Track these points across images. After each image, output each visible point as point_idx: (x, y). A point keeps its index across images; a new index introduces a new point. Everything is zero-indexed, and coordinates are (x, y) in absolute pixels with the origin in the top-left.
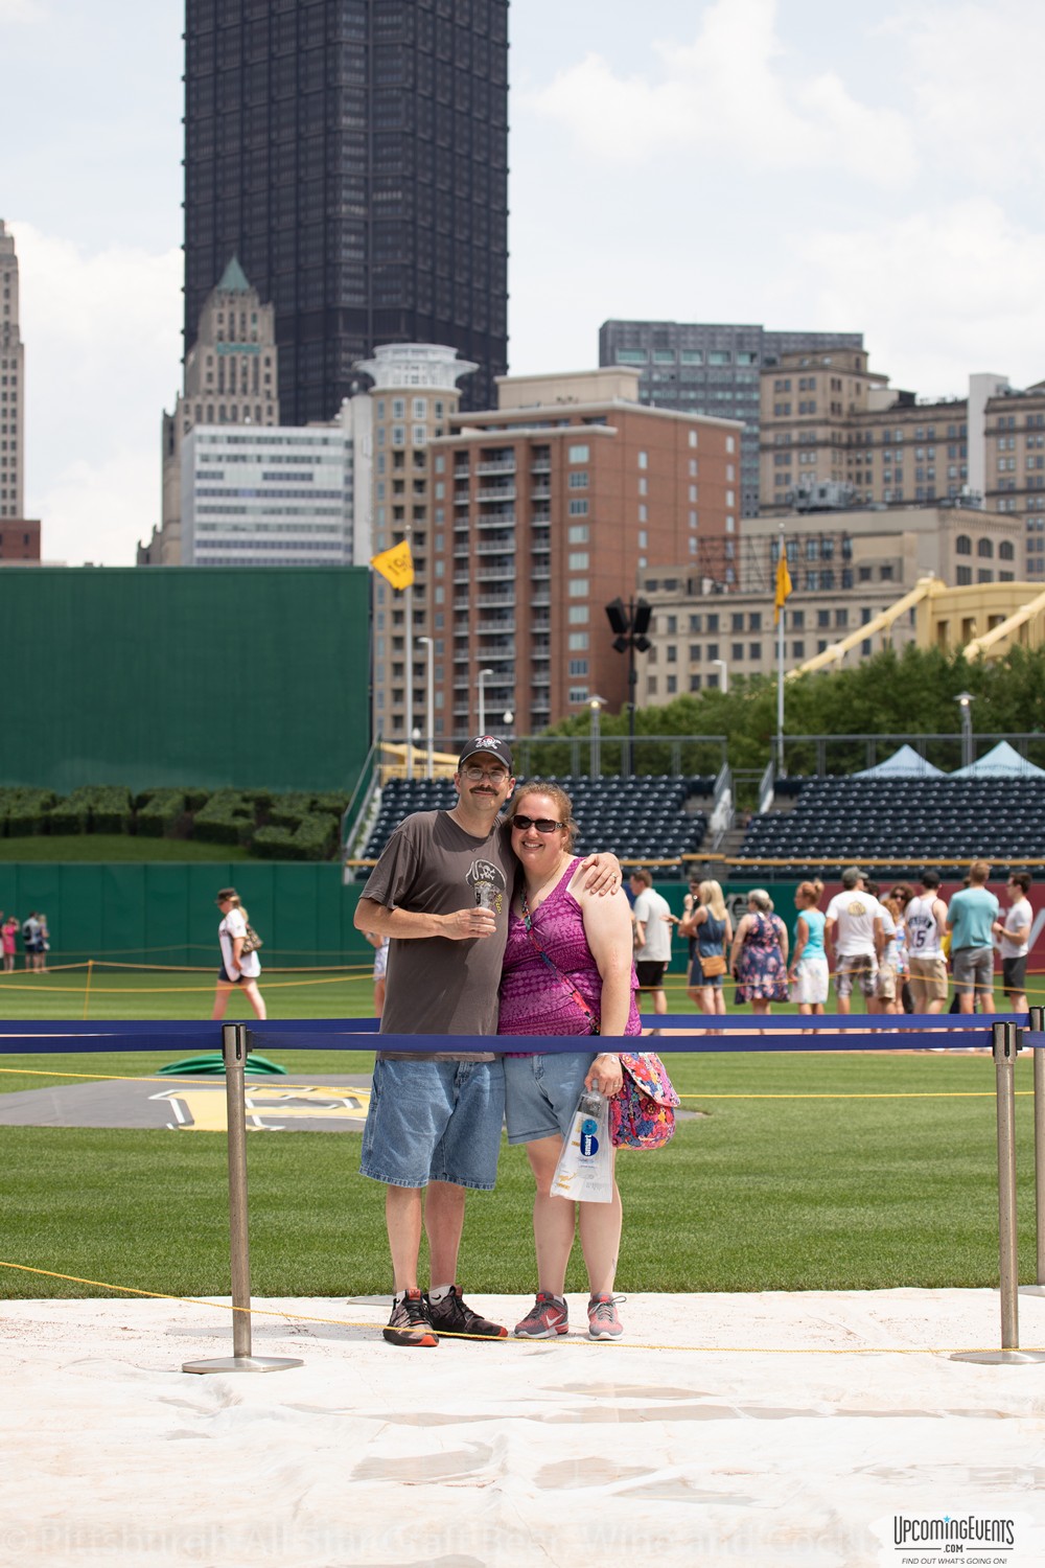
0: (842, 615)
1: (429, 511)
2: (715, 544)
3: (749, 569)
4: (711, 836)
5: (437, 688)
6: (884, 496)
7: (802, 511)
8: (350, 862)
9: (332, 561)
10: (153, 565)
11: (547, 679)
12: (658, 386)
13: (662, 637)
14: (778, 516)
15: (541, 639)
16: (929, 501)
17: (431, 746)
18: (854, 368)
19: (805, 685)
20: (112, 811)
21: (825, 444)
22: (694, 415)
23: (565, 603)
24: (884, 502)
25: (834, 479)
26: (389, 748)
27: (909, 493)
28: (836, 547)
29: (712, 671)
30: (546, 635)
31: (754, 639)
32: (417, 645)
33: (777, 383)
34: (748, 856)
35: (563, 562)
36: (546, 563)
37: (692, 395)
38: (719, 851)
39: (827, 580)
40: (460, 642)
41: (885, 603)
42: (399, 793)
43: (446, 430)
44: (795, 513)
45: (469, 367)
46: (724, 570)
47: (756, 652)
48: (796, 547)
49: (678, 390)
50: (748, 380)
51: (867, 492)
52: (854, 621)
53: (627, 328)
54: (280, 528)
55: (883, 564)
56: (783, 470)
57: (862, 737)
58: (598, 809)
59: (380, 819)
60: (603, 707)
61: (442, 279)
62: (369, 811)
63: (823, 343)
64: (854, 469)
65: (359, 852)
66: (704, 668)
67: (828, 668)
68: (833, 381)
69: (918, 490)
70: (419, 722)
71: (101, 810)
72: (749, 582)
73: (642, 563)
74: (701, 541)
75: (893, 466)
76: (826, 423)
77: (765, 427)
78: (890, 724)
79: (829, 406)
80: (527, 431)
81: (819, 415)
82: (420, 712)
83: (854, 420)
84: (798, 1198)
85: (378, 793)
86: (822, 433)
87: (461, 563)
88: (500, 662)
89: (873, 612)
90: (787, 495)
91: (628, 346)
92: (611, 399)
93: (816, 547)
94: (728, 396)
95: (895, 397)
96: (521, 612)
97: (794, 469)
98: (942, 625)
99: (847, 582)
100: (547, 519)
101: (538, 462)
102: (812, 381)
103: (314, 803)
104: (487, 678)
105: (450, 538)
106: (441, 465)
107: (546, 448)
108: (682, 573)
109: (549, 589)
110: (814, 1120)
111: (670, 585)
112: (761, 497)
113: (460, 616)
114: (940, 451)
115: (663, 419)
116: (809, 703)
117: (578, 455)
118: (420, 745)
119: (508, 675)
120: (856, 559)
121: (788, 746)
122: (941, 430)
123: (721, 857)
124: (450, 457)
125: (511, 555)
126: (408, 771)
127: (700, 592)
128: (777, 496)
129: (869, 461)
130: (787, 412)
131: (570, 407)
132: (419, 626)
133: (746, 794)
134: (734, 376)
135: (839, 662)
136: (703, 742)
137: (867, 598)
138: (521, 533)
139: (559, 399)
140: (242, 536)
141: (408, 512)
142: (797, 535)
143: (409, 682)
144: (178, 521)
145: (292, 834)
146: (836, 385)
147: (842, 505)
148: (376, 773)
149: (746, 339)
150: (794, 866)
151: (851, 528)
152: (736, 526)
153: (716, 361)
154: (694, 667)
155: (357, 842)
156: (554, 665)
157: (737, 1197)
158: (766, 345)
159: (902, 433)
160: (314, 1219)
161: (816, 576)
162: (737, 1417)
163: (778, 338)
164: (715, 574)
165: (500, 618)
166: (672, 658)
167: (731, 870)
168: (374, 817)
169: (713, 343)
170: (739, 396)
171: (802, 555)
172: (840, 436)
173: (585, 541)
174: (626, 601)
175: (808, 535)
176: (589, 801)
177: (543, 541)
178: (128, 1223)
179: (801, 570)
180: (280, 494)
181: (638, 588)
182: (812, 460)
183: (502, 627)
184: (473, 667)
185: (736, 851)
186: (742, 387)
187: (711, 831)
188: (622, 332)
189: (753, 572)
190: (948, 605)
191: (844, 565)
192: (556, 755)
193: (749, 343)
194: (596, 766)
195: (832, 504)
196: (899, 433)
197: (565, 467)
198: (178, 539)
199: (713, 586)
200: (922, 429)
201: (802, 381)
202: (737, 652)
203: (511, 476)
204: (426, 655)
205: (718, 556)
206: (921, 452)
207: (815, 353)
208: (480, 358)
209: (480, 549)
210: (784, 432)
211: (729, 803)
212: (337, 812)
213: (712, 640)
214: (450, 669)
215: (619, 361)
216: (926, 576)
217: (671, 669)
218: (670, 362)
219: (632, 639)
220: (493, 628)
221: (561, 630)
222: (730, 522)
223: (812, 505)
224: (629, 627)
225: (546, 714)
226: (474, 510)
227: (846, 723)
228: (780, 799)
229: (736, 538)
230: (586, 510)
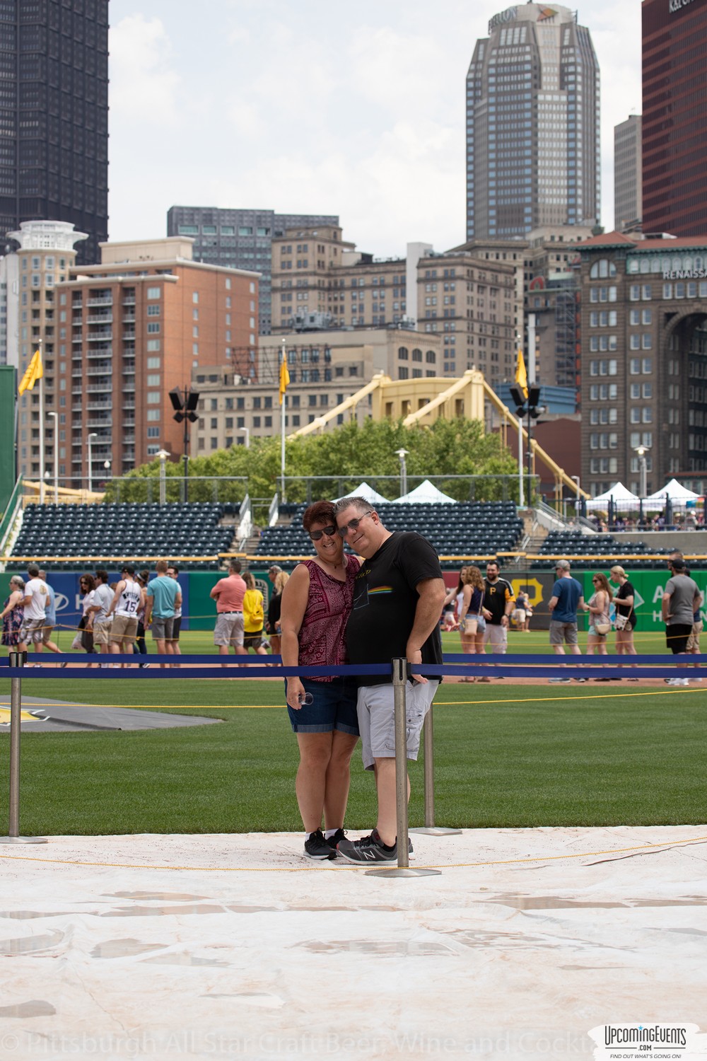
0: (325, 398)
1: (56, 330)
2: (243, 352)
3: (264, 368)
4: (237, 541)
5: (61, 445)
6: (352, 322)
7: (299, 331)
8: (2, 559)
11: (133, 440)
12: (205, 249)
13: (207, 413)
14: (283, 334)
15: (129, 414)
16: (381, 325)
17: (56, 483)
18: (332, 239)
19: (298, 443)
21: (314, 288)
22: (228, 268)
23: (145, 390)
24: (352, 325)
25: (320, 310)
26: (29, 484)
27: (368, 320)
28: (321, 354)
29: (240, 435)
30: (133, 411)
31: (268, 414)
32: (47, 417)
33: (283, 248)
34: (261, 554)
35: (144, 364)
36: (133, 364)
37: (228, 255)
38: (243, 551)
39: (315, 376)
40: (76, 415)
41: (352, 391)
42: (34, 513)
43: (67, 277)
44: (294, 332)
45: (84, 236)
46: (248, 369)
47: (269, 422)
48: (295, 354)
49: (219, 252)
50: (264, 246)
51: (341, 319)
52: (332, 402)
53: (186, 212)
55: (351, 366)
56: (287, 304)
57: (335, 477)
58: (164, 524)
59: (22, 531)
60: (167, 457)
61: (65, 178)
62: (14, 525)
63: (312, 222)
64: (332, 304)
65: (8, 552)
66: (235, 432)
67: (315, 433)
68: (319, 246)
69: (374, 318)
70: (49, 467)
72: (264, 376)
73: (195, 364)
74: (233, 350)
75: (358, 302)
76: (315, 274)
77: (275, 276)
78: (354, 469)
79: (316, 263)
80: (120, 278)
81: (310, 269)
82: (49, 461)
83: (332, 272)
85: (21, 513)
86: (312, 280)
87: (76, 364)
88: (102, 428)
89: (344, 396)
90: (289, 321)
91: (186, 223)
92: (175, 258)
93: (308, 354)
94: (251, 256)
95: (359, 257)
96: (116, 396)
97: (293, 304)
98: (389, 405)
99: (328, 377)
100: (133, 336)
101: (127, 298)
102: (305, 247)
104: (94, 439)
105: (70, 347)
106: (64, 299)
107: (133, 289)
108: (221, 371)
109: (134, 381)
111: (213, 378)
112: (272, 321)
113: (76, 398)
114: (388, 293)
115: (208, 270)
116: (301, 456)
117: (153, 294)
118: (49, 482)
119: (107, 437)
120: (334, 362)
121: (288, 483)
122: (389, 279)
123: (244, 555)
124: (70, 294)
125: (110, 359)
126: (41, 499)
127: (233, 384)
128: (283, 321)
129: (342, 299)
130: (289, 266)
131: (148, 263)
132: (48, 405)
133: (260, 514)
134: (255, 243)
135: (322, 429)
136: (232, 481)
137: (341, 387)
138: (116, 344)
139: (141, 257)
141: (42, 331)
142: (295, 347)
143: (42, 442)
146: (321, 249)
147: (325, 327)
148: (20, 500)
149: (263, 219)
151: (330, 343)
152: (256, 341)
153: (243, 233)
154: (228, 432)
155: (6, 546)
156: (138, 430)
157: (238, 773)
158: (276, 223)
159: (365, 280)
161: (308, 373)
162: (224, 911)
163: (284, 218)
164: (242, 372)
165: (102, 400)
166: (214, 426)
167: (250, 564)
168: (18, 529)
169: (242, 221)
170: (259, 256)
171: (299, 360)
172: (323, 282)
173: (158, 350)
174: (183, 389)
175: (303, 346)
176: (159, 519)
177: (131, 350)
179: (298, 369)
181: (192, 380)
182: (306, 298)
183: (103, 406)
184: (84, 432)
185: (253, 552)
186: (260, 250)
187: (238, 538)
188: (182, 214)
189: (267, 370)
190: (393, 392)
191: (326, 366)
192: (137, 488)
193: (265, 222)
194: (163, 496)
195: (319, 326)
196: (361, 281)
197: (144, 301)
199: (241, 379)
200: (377, 278)
201: (299, 247)
202: (257, 422)
203: (110, 307)
204: (54, 424)
205: (245, 360)
206: (376, 293)
207: (307, 228)
208: (89, 230)
209: (88, 355)
210: (287, 279)
211: (249, 520)
213: (240, 415)
214: (70, 433)
215: (180, 233)
216: (379, 373)
217: (214, 433)
218: (214, 234)
219: (186, 413)
220: (98, 406)
221: (142, 408)
222: (252, 338)
223: (305, 327)
224: (185, 406)
225: (132, 462)
226: (85, 329)
227: (325, 469)
228: (282, 517)
229: (256, 348)
230: (158, 330)
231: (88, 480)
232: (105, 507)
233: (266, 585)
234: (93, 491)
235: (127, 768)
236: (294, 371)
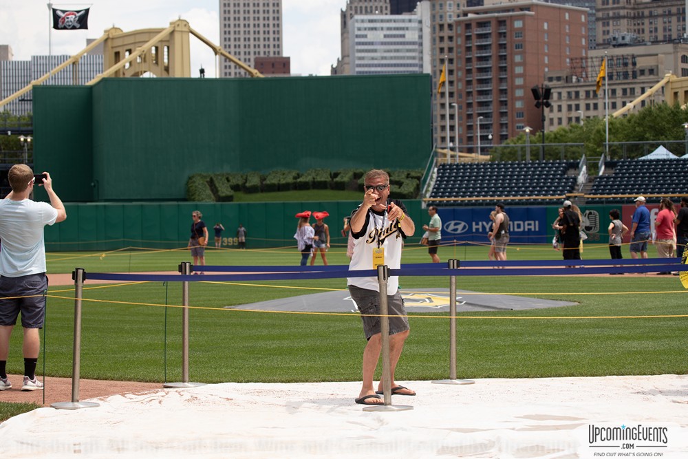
0: (633, 90)
1: (455, 49)
2: (578, 61)
3: (592, 71)
4: (578, 186)
5: (459, 125)
6: (650, 39)
7: (614, 46)
8: (424, 199)
9: (414, 71)
10: (338, 75)
11: (506, 120)
13: (555, 101)
14: (604, 48)
15: (504, 103)
16: (669, 41)
17: (457, 150)
20: (323, 179)
21: (624, 17)
22: (567, 6)
23: (515, 87)
24: (650, 41)
25: (628, 32)
26: (440, 151)
27: (660, 38)
28: (630, 61)
29: (577, 116)
30: (506, 101)
31: (595, 101)
32: (451, 106)
34: (594, 194)
35: (512, 71)
36: (505, 71)
38: (582, 192)
39: (626, 75)
40: (469, 105)
41: (651, 85)
42: (445, 170)
43: (461, 15)
44: (611, 47)
46: (581, 72)
47: (596, 107)
48: (612, 62)
51: (642, 37)
52: (637, 93)
54: (391, 58)
55: (650, 68)
56: (606, 28)
57: (641, 142)
58: (530, 175)
59: (437, 181)
60: (531, 131)
62: (432, 177)
64: (636, 27)
65: (428, 195)
66: (574, 114)
67: (627, 113)
69: (665, 36)
70: (452, 139)
71: (318, 179)
72: (592, 77)
73: (546, 70)
74: (571, 59)
75: (653, 26)
76: (624, 8)
77: (598, 10)
78: (652, 137)
79: (626, 1)
80: (496, 15)
81: (621, 5)
82: (453, 135)
83: (636, 6)
84: (620, 337)
85: (436, 170)
86: (623, 12)
87: (469, 71)
88: (486, 113)
89: (646, 89)
90: (608, 39)
93: (621, 61)
96: (495, 92)
97: (611, 28)
98: (676, 94)
99: (634, 76)
100: (505, 52)
101: (501, 28)
103: (409, 174)
104: (481, 120)
105: (464, 61)
106: (460, 30)
107: (505, 21)
108: (564, 74)
110: (626, 305)
111: (559, 79)
112: (597, 40)
113: (469, 94)
114: (674, 19)
115: (554, 8)
116: (617, 128)
117: (518, 24)
118: (452, 149)
119: (489, 119)
120: (638, 66)
121: (610, 146)
122: (674, 10)
123: (583, 194)
124: (464, 26)
125: (491, 68)
126: (449, 160)
127: (572, 82)
128: (604, 40)
129: (643, 24)
130: (607, 4)
131: (514, 4)
132: (451, 98)
133: (593, 167)
135: (631, 110)
136: (572, 146)
137: (643, 83)
138: (494, 58)
139: (510, 1)
140: (376, 62)
141: (446, 50)
142: (612, 56)
143: (448, 123)
144: (348, 56)
145: (400, 188)
147: (632, 43)
148: (435, 161)
150: (614, 198)
151: (636, 53)
152: (586, 53)
154: (569, 114)
155: (427, 191)
156: (509, 114)
157: (594, 337)
159: (658, 11)
160: (415, 349)
161: (621, 74)
164: (578, 74)
165: (486, 94)
166: (560, 110)
167: (586, 200)
168: (434, 180)
171: (615, 65)
172: (630, 13)
173: (521, 61)
174: (540, 86)
175: (617, 56)
176: (526, 172)
177: (504, 61)
178: (337, 351)
179: (615, 71)
180: (391, 43)
181: (545, 80)
182: (619, 24)
183: (487, 98)
184: (475, 116)
185: (589, 192)
187: (578, 183)
189: (594, 73)
190: (678, 85)
191: (633, 69)
192: (510, 153)
194: (528, 157)
195: (628, 43)
196: (656, 12)
197: (512, 29)
198: (348, 64)
199: (577, 79)
200: (666, 10)
202: (588, 107)
203: (490, 34)
204: (455, 111)
205: (579, 65)
206: (665, 20)
209: (477, 65)
210: (606, 12)
211: (585, 172)
212: (419, 178)
213: (577, 102)
214: (465, 117)
216: (668, 73)
217: (560, 115)
219: (543, 102)
220: (483, 99)
221: (512, 99)
222: (584, 51)
223: (619, 43)
224: (541, 97)
225: (506, 135)
226: (474, 49)
227: (634, 137)
228: (607, 169)
229: (587, 58)
230: (522, 48)
231: (477, 147)
232: (491, 165)
233: (597, 214)
234: (481, 154)
235: (521, 334)
236: (612, 73)
